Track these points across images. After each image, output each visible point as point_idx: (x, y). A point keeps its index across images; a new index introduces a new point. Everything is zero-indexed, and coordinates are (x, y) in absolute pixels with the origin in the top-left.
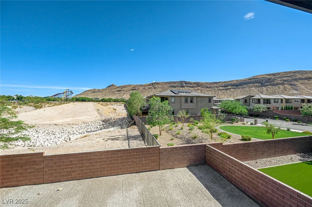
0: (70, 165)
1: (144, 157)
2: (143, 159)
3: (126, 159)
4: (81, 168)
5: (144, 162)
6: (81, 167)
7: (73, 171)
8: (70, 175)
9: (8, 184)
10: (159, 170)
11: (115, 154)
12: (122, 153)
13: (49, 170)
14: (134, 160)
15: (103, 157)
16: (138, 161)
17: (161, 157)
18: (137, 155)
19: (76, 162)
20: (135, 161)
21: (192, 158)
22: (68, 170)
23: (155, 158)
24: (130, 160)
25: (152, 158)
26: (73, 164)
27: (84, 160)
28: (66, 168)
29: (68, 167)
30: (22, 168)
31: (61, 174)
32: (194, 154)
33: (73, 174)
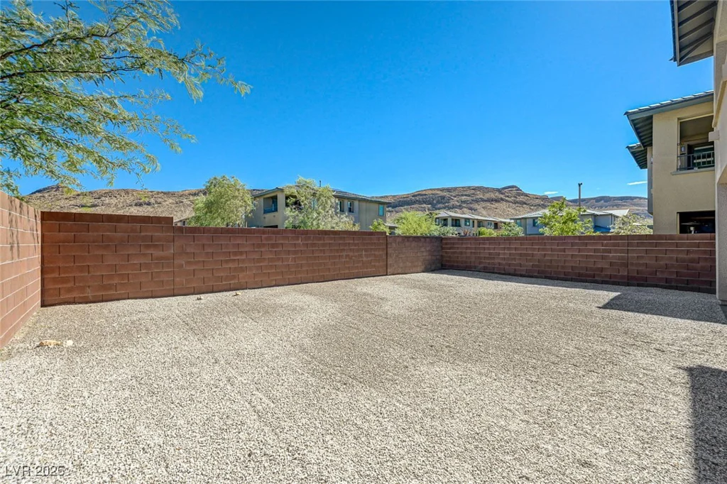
0: (235, 254)
1: (366, 250)
2: (364, 253)
3: (337, 251)
4: (259, 262)
5: (364, 259)
6: (259, 260)
7: (242, 270)
8: (234, 277)
9: (75, 294)
10: (387, 275)
11: (320, 239)
12: (331, 239)
13: (188, 263)
14: (351, 254)
15: (300, 242)
16: (356, 257)
17: (390, 251)
18: (355, 245)
19: (247, 249)
20: (352, 256)
21: (427, 257)
22: (231, 265)
23: (381, 253)
24: (344, 254)
25: (376, 253)
26: (241, 253)
27: (264, 245)
28: (227, 262)
29: (232, 258)
30: (118, 253)
31: (216, 274)
32: (429, 251)
33: (241, 275)
